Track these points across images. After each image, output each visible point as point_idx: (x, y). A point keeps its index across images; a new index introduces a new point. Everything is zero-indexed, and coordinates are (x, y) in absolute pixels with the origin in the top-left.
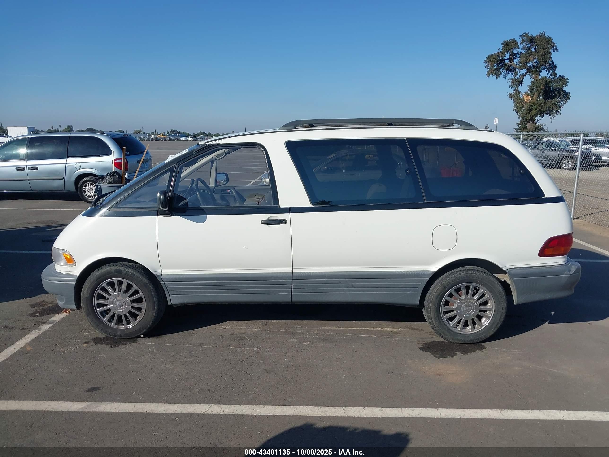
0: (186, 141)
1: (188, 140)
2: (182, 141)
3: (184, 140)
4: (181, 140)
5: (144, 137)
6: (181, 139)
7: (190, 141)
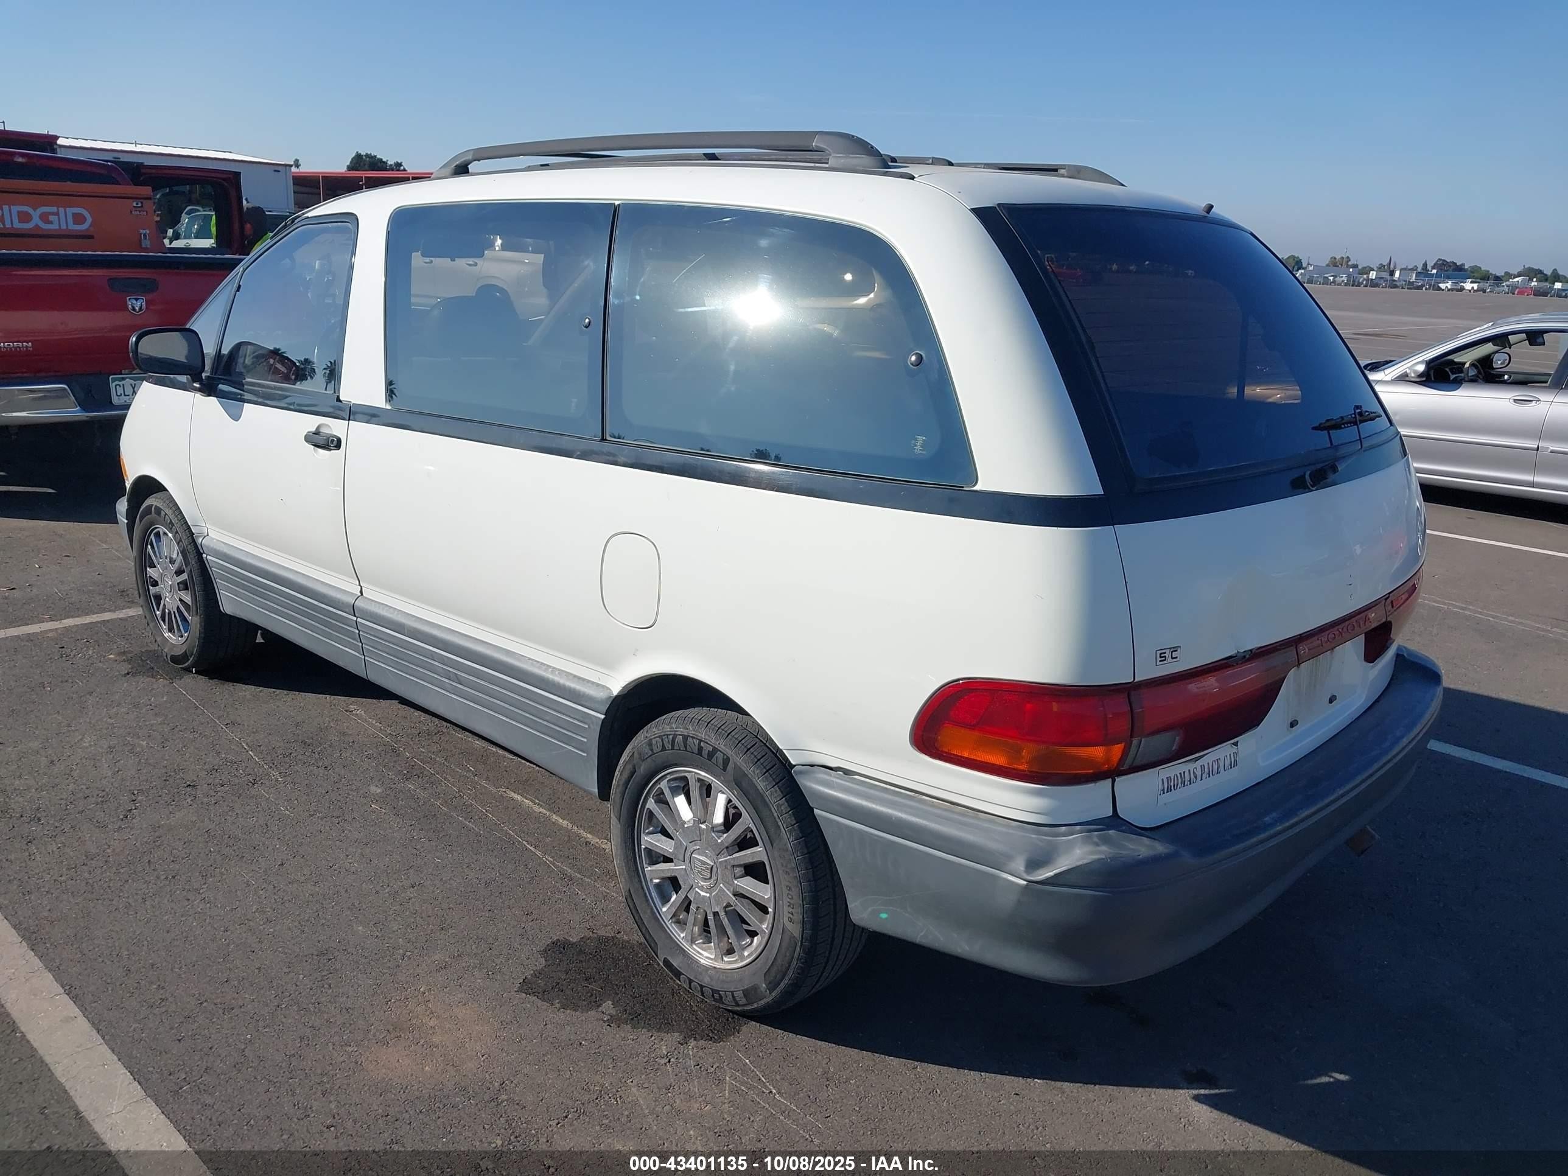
0: (1454, 292)
1: (1462, 289)
2: (1443, 290)
3: (1449, 287)
4: (1440, 289)
5: (1335, 277)
6: (1442, 286)
7: (1470, 291)
